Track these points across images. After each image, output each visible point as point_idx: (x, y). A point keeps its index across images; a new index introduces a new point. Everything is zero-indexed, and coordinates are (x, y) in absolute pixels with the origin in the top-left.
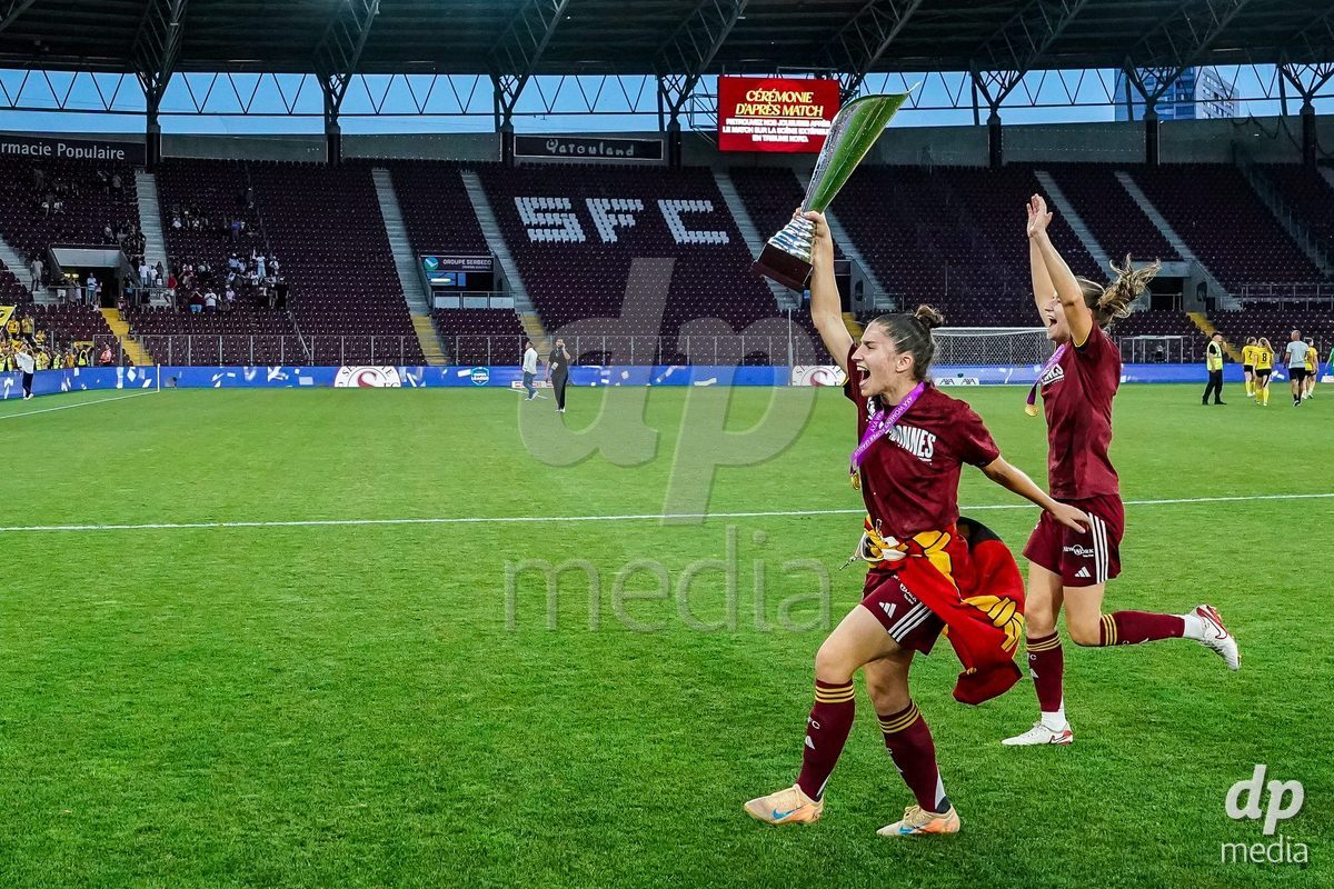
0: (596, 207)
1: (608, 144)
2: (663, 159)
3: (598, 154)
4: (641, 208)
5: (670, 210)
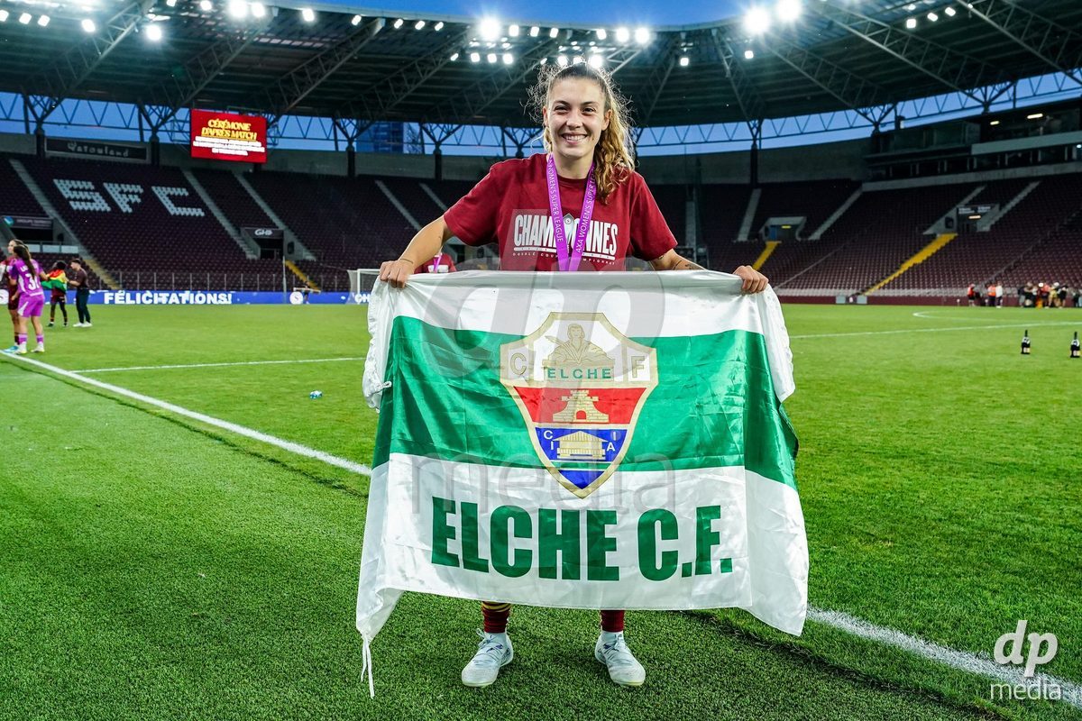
0: (113, 189)
1: (111, 147)
2: (148, 160)
3: (104, 154)
4: (141, 191)
5: (162, 193)
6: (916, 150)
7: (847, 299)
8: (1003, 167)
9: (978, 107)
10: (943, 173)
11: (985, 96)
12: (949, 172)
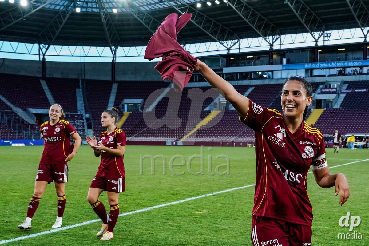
7: (172, 143)
8: (237, 79)
9: (225, 50)
11: (228, 45)
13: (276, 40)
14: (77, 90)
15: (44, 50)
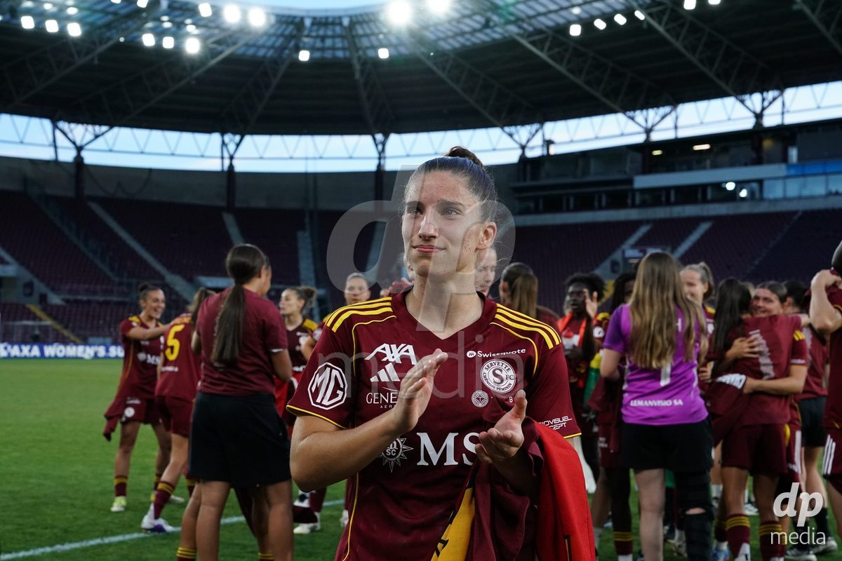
6: (569, 180)
8: (668, 203)
9: (639, 133)
10: (601, 208)
11: (646, 121)
12: (610, 206)
13: (770, 103)
14: (300, 234)
15: (232, 147)
